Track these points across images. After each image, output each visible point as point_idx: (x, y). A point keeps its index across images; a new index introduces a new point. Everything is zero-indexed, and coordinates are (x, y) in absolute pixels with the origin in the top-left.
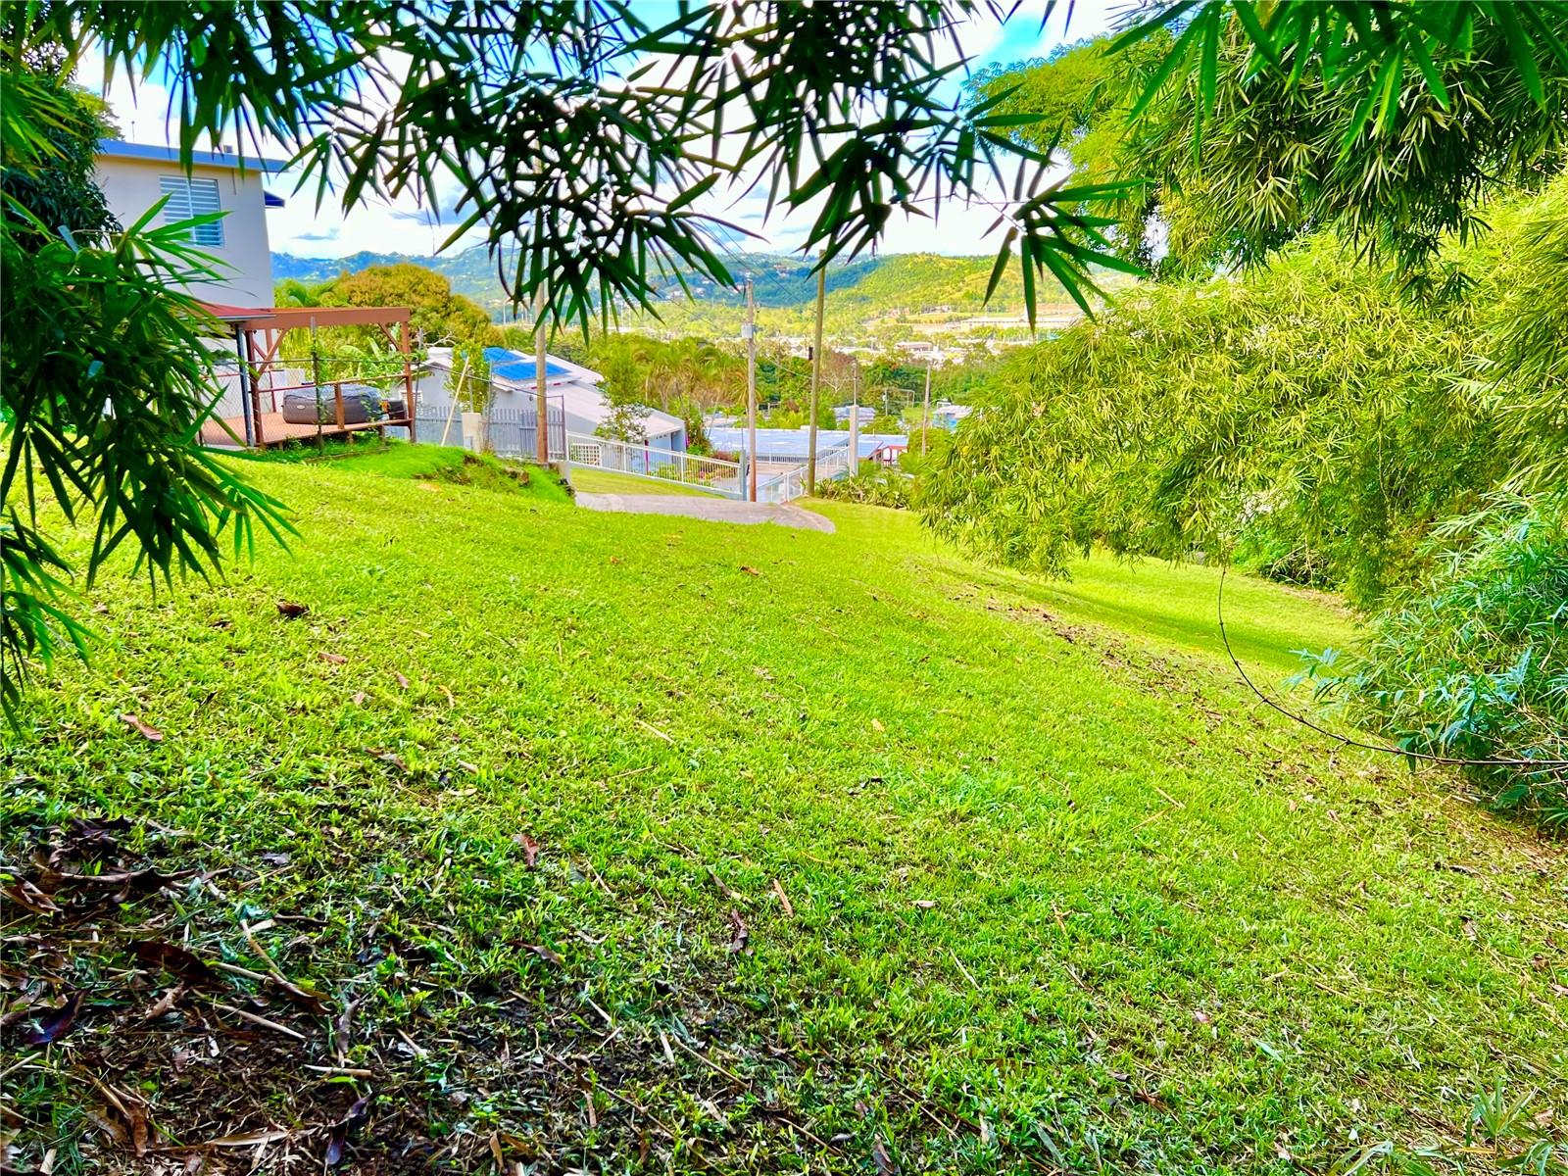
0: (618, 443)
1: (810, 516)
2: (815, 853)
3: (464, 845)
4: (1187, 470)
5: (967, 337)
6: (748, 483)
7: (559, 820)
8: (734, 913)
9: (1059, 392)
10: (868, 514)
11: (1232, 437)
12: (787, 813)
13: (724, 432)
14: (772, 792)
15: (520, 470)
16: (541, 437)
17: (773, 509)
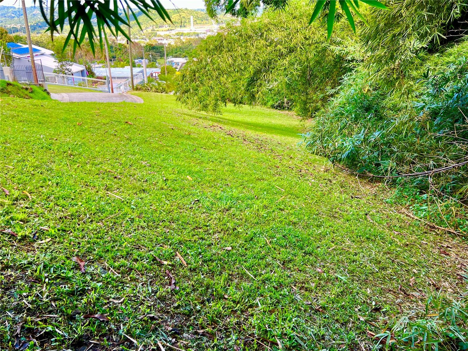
0: (62, 75)
1: (135, 97)
2: (186, 236)
3: (52, 269)
4: (255, 78)
5: (175, 36)
6: (110, 86)
7: (89, 245)
8: (167, 271)
9: (215, 54)
10: (153, 96)
11: (267, 67)
12: (172, 221)
13: (99, 70)
14: (165, 213)
15: (29, 87)
16: (34, 75)
17: (121, 95)
